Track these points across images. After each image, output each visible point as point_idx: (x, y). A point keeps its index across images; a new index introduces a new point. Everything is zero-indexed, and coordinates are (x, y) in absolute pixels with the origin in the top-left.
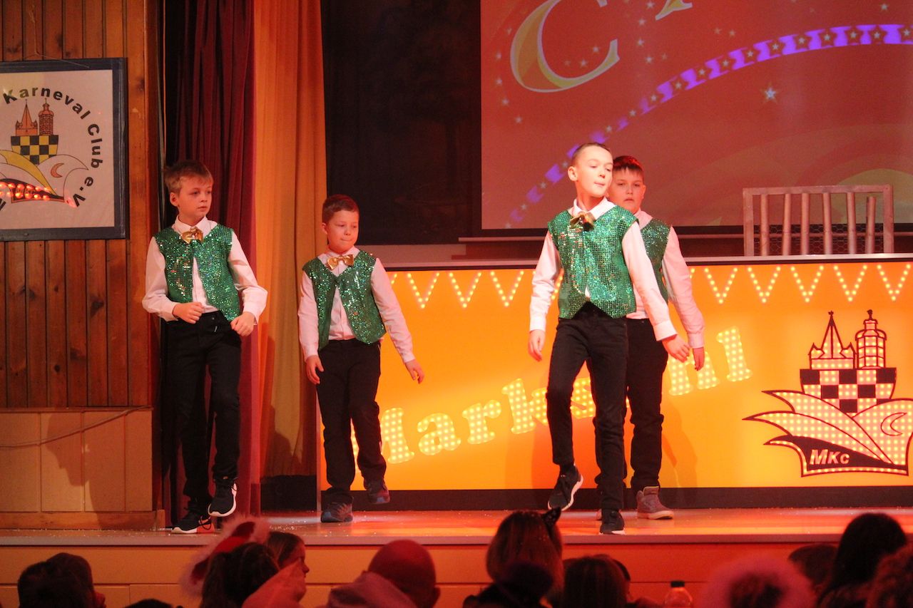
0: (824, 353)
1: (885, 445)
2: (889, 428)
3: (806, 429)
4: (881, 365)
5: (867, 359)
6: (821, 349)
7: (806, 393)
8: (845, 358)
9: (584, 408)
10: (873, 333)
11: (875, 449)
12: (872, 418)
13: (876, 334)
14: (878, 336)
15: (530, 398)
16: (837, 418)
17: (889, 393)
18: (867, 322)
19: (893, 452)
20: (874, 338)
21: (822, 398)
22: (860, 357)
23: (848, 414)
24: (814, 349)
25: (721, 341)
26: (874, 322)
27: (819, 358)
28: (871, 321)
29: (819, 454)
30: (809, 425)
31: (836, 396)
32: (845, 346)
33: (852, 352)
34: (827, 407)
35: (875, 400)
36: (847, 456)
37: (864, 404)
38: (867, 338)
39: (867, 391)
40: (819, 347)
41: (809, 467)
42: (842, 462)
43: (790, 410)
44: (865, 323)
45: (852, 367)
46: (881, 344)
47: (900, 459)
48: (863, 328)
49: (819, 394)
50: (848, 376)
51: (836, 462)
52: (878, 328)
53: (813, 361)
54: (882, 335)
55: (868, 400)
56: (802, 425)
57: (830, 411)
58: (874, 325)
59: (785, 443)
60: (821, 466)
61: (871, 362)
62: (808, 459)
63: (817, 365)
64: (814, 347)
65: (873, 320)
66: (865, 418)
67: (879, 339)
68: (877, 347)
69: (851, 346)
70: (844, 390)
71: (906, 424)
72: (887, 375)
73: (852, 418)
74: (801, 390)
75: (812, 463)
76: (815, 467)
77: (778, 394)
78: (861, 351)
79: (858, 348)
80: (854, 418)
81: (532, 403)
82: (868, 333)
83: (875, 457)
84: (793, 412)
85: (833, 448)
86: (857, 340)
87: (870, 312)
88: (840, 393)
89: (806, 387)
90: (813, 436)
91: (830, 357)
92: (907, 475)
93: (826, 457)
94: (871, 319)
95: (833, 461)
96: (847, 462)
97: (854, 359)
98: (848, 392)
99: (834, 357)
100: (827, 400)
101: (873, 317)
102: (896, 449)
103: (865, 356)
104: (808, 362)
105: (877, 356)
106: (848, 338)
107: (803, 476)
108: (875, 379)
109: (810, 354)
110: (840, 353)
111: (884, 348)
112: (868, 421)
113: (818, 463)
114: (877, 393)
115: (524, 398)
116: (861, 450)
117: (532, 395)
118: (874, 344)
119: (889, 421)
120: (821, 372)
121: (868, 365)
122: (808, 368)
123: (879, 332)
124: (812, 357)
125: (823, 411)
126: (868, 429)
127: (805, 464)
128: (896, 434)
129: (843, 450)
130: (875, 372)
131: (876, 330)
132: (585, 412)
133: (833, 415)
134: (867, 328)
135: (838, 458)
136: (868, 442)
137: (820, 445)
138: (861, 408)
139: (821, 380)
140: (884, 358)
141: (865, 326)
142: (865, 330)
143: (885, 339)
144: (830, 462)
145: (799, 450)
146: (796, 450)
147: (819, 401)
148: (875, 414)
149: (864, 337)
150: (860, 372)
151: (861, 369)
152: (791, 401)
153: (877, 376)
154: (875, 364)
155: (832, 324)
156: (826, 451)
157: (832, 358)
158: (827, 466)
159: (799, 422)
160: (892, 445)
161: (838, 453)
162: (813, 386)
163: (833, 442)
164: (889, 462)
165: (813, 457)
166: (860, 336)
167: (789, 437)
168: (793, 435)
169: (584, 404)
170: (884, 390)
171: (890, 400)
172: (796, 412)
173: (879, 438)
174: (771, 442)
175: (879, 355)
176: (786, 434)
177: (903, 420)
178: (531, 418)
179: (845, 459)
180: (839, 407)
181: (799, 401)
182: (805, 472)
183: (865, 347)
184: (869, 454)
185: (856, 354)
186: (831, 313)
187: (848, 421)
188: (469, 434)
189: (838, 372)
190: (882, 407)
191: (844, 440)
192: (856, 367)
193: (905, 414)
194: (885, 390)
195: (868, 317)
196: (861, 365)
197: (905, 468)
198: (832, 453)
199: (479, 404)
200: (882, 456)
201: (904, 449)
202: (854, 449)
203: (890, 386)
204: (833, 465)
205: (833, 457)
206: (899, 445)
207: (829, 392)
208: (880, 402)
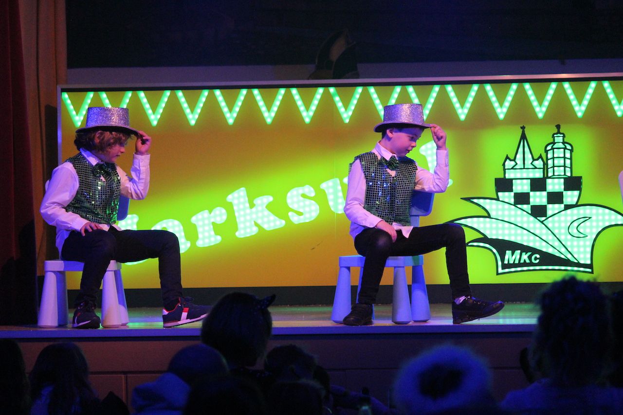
0: (517, 164)
1: (572, 246)
2: (575, 231)
3: (500, 232)
4: (569, 174)
5: (555, 168)
6: (514, 160)
7: (500, 199)
8: (536, 168)
9: (300, 214)
10: (561, 145)
11: (563, 250)
12: (559, 222)
13: (564, 147)
14: (565, 148)
15: (252, 205)
16: (528, 222)
17: (575, 200)
18: (555, 135)
19: (579, 253)
20: (563, 150)
21: (514, 205)
22: (549, 167)
23: (538, 218)
24: (508, 160)
25: (423, 153)
26: (562, 135)
27: (512, 168)
28: (559, 135)
29: (512, 255)
30: (503, 228)
31: (528, 203)
32: (536, 157)
33: (542, 163)
34: (520, 212)
35: (562, 206)
36: (538, 256)
37: (553, 209)
38: (555, 150)
39: (556, 198)
40: (512, 158)
41: (504, 266)
42: (533, 261)
43: (486, 215)
44: (553, 137)
45: (541, 176)
46: (568, 155)
47: (585, 259)
48: (552, 141)
49: (512, 201)
50: (538, 185)
51: (528, 261)
52: (565, 141)
53: (506, 170)
54: (569, 147)
55: (557, 206)
56: (497, 229)
57: (522, 216)
58: (562, 138)
59: (482, 244)
60: (514, 265)
61: (559, 171)
62: (503, 259)
63: (510, 175)
64: (507, 158)
65: (561, 134)
66: (554, 222)
67: (566, 150)
68: (565, 158)
69: (540, 157)
70: (535, 197)
71: (591, 227)
72: (573, 183)
73: (542, 222)
74: (496, 197)
75: (506, 262)
76: (509, 266)
77: (475, 201)
78: (550, 162)
79: (547, 159)
80: (544, 222)
81: (254, 209)
82: (556, 146)
83: (563, 257)
84: (489, 216)
85: (524, 249)
86: (546, 152)
87: (558, 127)
88: (531, 200)
89: (500, 194)
90: (506, 238)
91: (523, 167)
92: (592, 272)
93: (518, 257)
94: (559, 132)
95: (525, 260)
96: (538, 261)
97: (544, 169)
98: (538, 198)
99: (525, 167)
100: (519, 206)
101: (561, 131)
102: (582, 249)
103: (554, 167)
104: (503, 171)
105: (565, 166)
106: (538, 150)
107: (498, 274)
108: (563, 187)
109: (504, 165)
110: (531, 163)
111: (571, 159)
112: (557, 225)
113: (511, 262)
114: (564, 199)
115: (247, 205)
116: (550, 250)
117: (255, 202)
118: (563, 156)
119: (575, 224)
120: (514, 181)
121: (555, 174)
122: (503, 177)
123: (566, 145)
124: (506, 168)
125: (516, 216)
126: (556, 232)
127: (500, 263)
128: (582, 236)
129: (534, 251)
130: (562, 180)
131: (564, 143)
132: (302, 217)
133: (525, 219)
134: (556, 141)
135: (530, 257)
136: (557, 244)
137: (514, 246)
138: (549, 213)
139: (514, 188)
140: (571, 168)
141: (554, 140)
142: (554, 143)
143: (571, 151)
144: (522, 261)
145: (494, 250)
146: (491, 251)
147: (513, 206)
148: (563, 218)
149: (553, 149)
150: (549, 181)
151: (550, 178)
152: (487, 208)
153: (565, 184)
154: (563, 174)
155: (523, 137)
156: (519, 251)
157: (524, 168)
158: (520, 265)
159: (494, 225)
160: (579, 246)
161: (529, 254)
162: (507, 194)
163: (525, 244)
164: (576, 261)
165: (506, 257)
166: (549, 148)
167: (485, 239)
168: (489, 238)
169: (301, 210)
170: (570, 197)
171: (576, 205)
172: (492, 217)
173: (566, 240)
174: (469, 244)
175: (566, 165)
176: (482, 236)
177: (588, 223)
178: (253, 223)
179: (536, 259)
180: (530, 212)
181: (494, 207)
182: (500, 271)
183: (553, 158)
184: (558, 254)
185: (545, 164)
186: (523, 128)
187: (539, 224)
188: (197, 238)
189: (529, 180)
190: (569, 211)
191: (535, 241)
192: (545, 176)
193: (590, 218)
194: (572, 196)
195: (556, 131)
196: (550, 174)
197: (590, 266)
198: (524, 254)
199: (207, 211)
200: (570, 257)
201: (589, 250)
202: (544, 250)
203: (576, 193)
204: (525, 264)
205: (525, 257)
206: (585, 246)
207: (522, 199)
208: (568, 207)
